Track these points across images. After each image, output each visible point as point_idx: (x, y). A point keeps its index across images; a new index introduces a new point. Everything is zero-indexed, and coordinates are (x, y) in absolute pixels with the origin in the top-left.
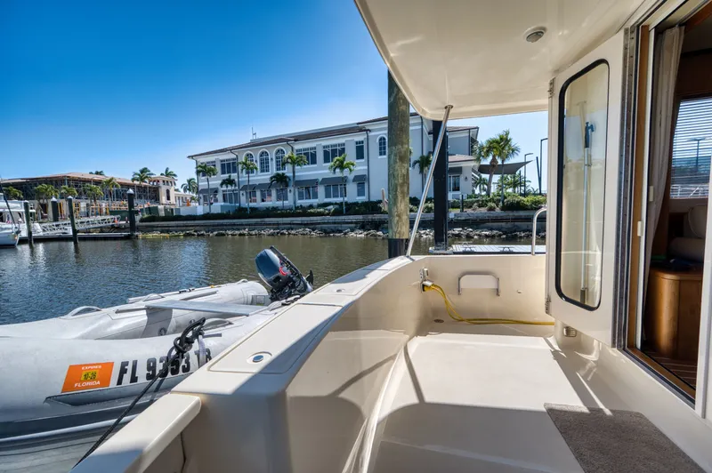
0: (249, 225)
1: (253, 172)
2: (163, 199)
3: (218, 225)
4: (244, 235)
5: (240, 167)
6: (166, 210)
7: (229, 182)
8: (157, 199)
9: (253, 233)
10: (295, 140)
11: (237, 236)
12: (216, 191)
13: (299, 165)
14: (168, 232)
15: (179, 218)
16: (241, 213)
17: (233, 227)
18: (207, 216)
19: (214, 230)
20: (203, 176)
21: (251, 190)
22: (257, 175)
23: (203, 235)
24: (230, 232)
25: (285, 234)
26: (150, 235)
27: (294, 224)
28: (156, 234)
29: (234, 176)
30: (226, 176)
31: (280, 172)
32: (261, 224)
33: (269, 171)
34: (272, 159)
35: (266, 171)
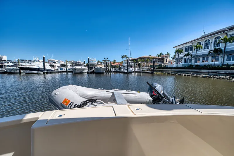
0: (193, 72)
1: (200, 50)
2: (165, 62)
3: (179, 71)
4: (189, 76)
5: (194, 48)
6: (164, 65)
7: (187, 55)
8: (163, 62)
9: (194, 75)
10: (230, 30)
11: (186, 76)
12: (182, 59)
13: (230, 42)
14: (163, 72)
15: (167, 68)
16: (191, 67)
17: (185, 72)
18: (176, 68)
19: (178, 73)
20: (178, 53)
21: (198, 57)
22: (202, 51)
23: (173, 74)
24: (183, 74)
25: (211, 78)
26: (158, 73)
27: (218, 73)
28: (159, 73)
29: (190, 52)
30: (187, 52)
31: (217, 48)
32: (199, 72)
33: (209, 48)
34: (212, 42)
35: (207, 48)
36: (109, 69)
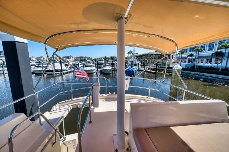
12: (186, 59)
15: (170, 68)
22: (206, 52)
30: (191, 53)
33: (213, 50)
34: (216, 44)
35: (212, 50)
36: (115, 67)
